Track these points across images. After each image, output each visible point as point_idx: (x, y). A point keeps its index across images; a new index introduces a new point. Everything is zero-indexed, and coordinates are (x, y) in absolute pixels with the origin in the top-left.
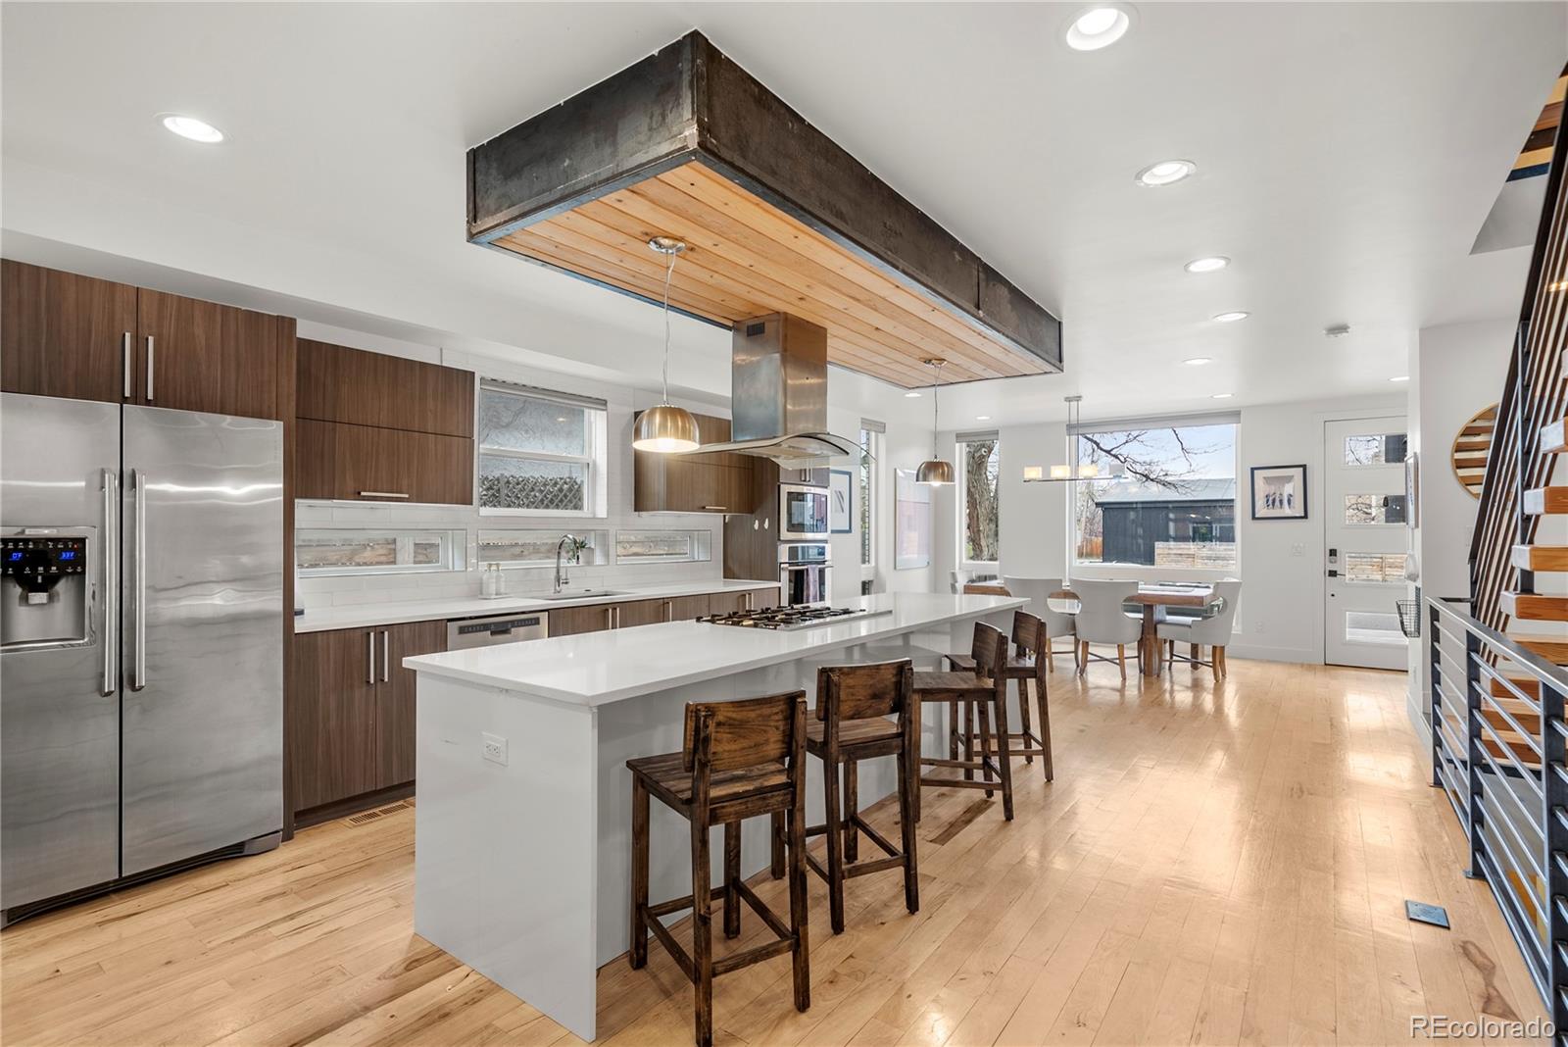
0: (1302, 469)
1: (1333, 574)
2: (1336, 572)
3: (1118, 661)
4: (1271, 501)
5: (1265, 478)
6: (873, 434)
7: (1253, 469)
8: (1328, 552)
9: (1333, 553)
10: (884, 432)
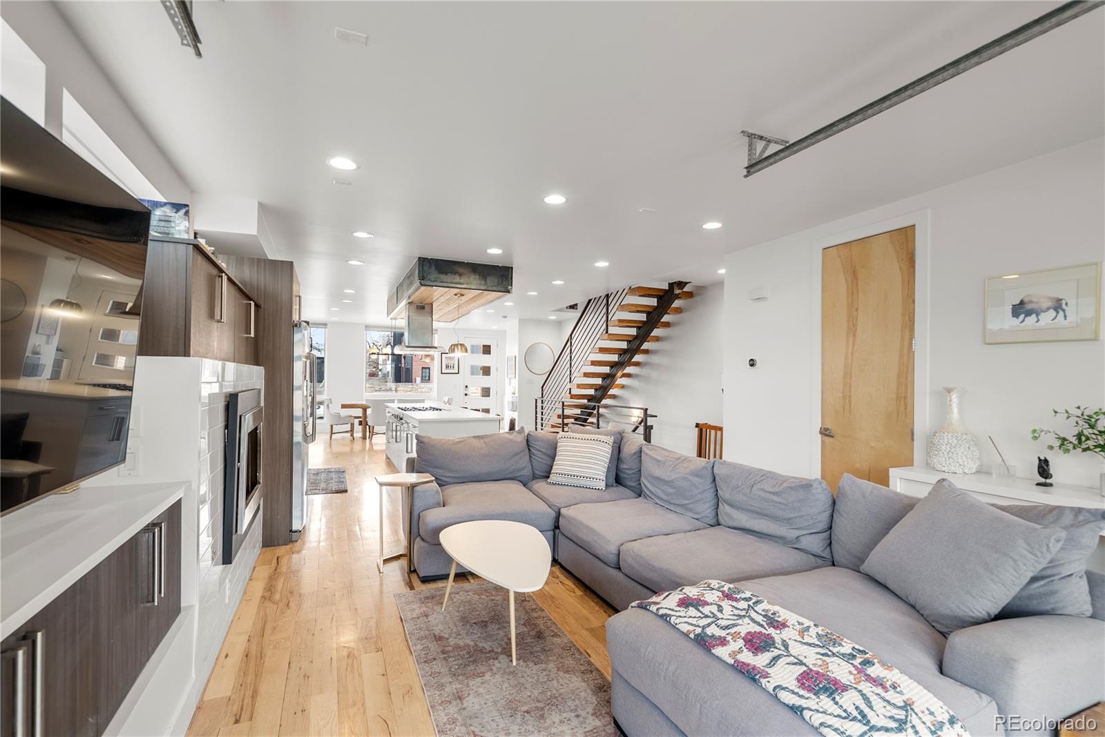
1: (466, 395)
4: (447, 367)
5: (445, 357)
7: (442, 354)
9: (466, 387)
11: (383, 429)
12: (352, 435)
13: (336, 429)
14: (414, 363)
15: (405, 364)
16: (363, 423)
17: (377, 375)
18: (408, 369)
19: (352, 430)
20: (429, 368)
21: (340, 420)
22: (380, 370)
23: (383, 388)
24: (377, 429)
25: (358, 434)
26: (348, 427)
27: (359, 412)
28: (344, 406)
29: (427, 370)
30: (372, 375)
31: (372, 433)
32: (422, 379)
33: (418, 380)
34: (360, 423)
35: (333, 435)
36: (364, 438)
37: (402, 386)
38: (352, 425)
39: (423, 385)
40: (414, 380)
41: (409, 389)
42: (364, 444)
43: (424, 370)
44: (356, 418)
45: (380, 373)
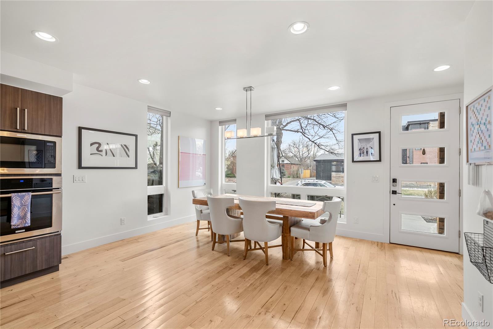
0: (378, 134)
1: (394, 192)
2: (396, 191)
5: (358, 139)
6: (165, 117)
8: (392, 180)
9: (394, 181)
10: (170, 116)
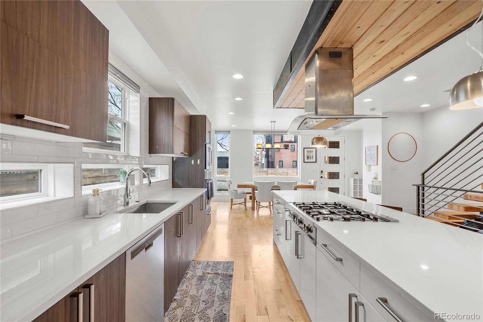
0: (315, 149)
1: (322, 177)
3: (269, 207)
4: (308, 158)
5: (307, 151)
7: (304, 148)
8: (321, 172)
9: (322, 172)
11: (267, 204)
12: (245, 206)
13: (235, 201)
14: (275, 159)
15: (271, 159)
16: (253, 198)
17: (258, 165)
18: (272, 162)
19: (245, 202)
20: (283, 161)
21: (237, 195)
22: (260, 163)
23: (261, 170)
24: (262, 204)
25: (249, 204)
26: (242, 200)
27: (250, 190)
28: (239, 186)
29: (282, 162)
30: (256, 165)
31: (259, 206)
32: (279, 166)
33: (277, 167)
34: (251, 198)
35: (233, 206)
36: (253, 209)
37: (270, 170)
38: (245, 199)
39: (280, 169)
40: (275, 167)
41: (274, 171)
42: (253, 214)
43: (280, 162)
44: (248, 193)
45: (259, 164)
